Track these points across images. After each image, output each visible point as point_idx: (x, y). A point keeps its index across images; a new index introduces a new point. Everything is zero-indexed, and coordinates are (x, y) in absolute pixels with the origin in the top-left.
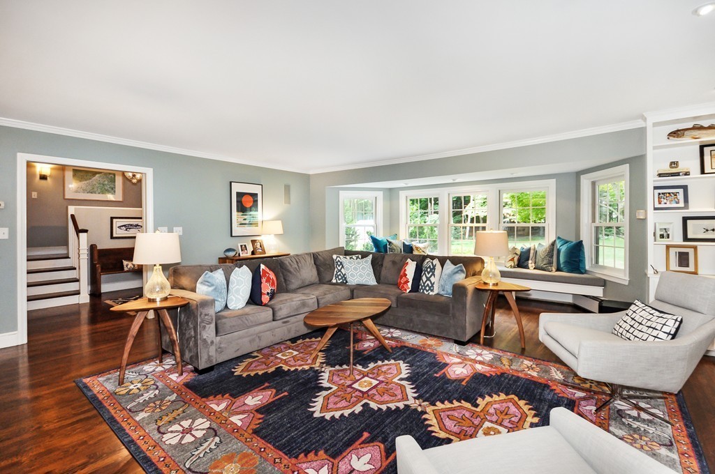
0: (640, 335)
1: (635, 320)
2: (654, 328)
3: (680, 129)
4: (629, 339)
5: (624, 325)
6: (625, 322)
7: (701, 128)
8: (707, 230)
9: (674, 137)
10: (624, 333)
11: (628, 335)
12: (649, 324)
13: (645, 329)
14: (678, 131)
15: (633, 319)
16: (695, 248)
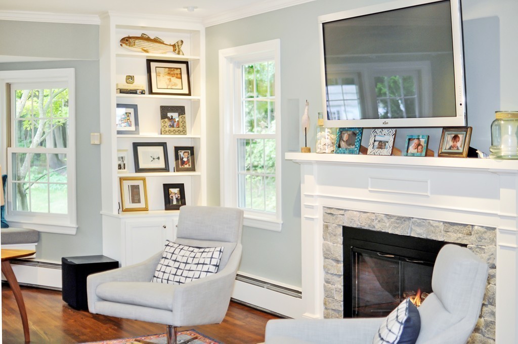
0: (191, 274)
1: (178, 261)
2: (204, 264)
3: (130, 36)
4: (179, 282)
5: (168, 270)
6: (167, 266)
7: (148, 39)
8: (154, 159)
9: (126, 44)
10: (171, 277)
11: (177, 278)
12: (196, 261)
13: (194, 267)
14: (129, 38)
15: (175, 261)
16: (144, 179)
